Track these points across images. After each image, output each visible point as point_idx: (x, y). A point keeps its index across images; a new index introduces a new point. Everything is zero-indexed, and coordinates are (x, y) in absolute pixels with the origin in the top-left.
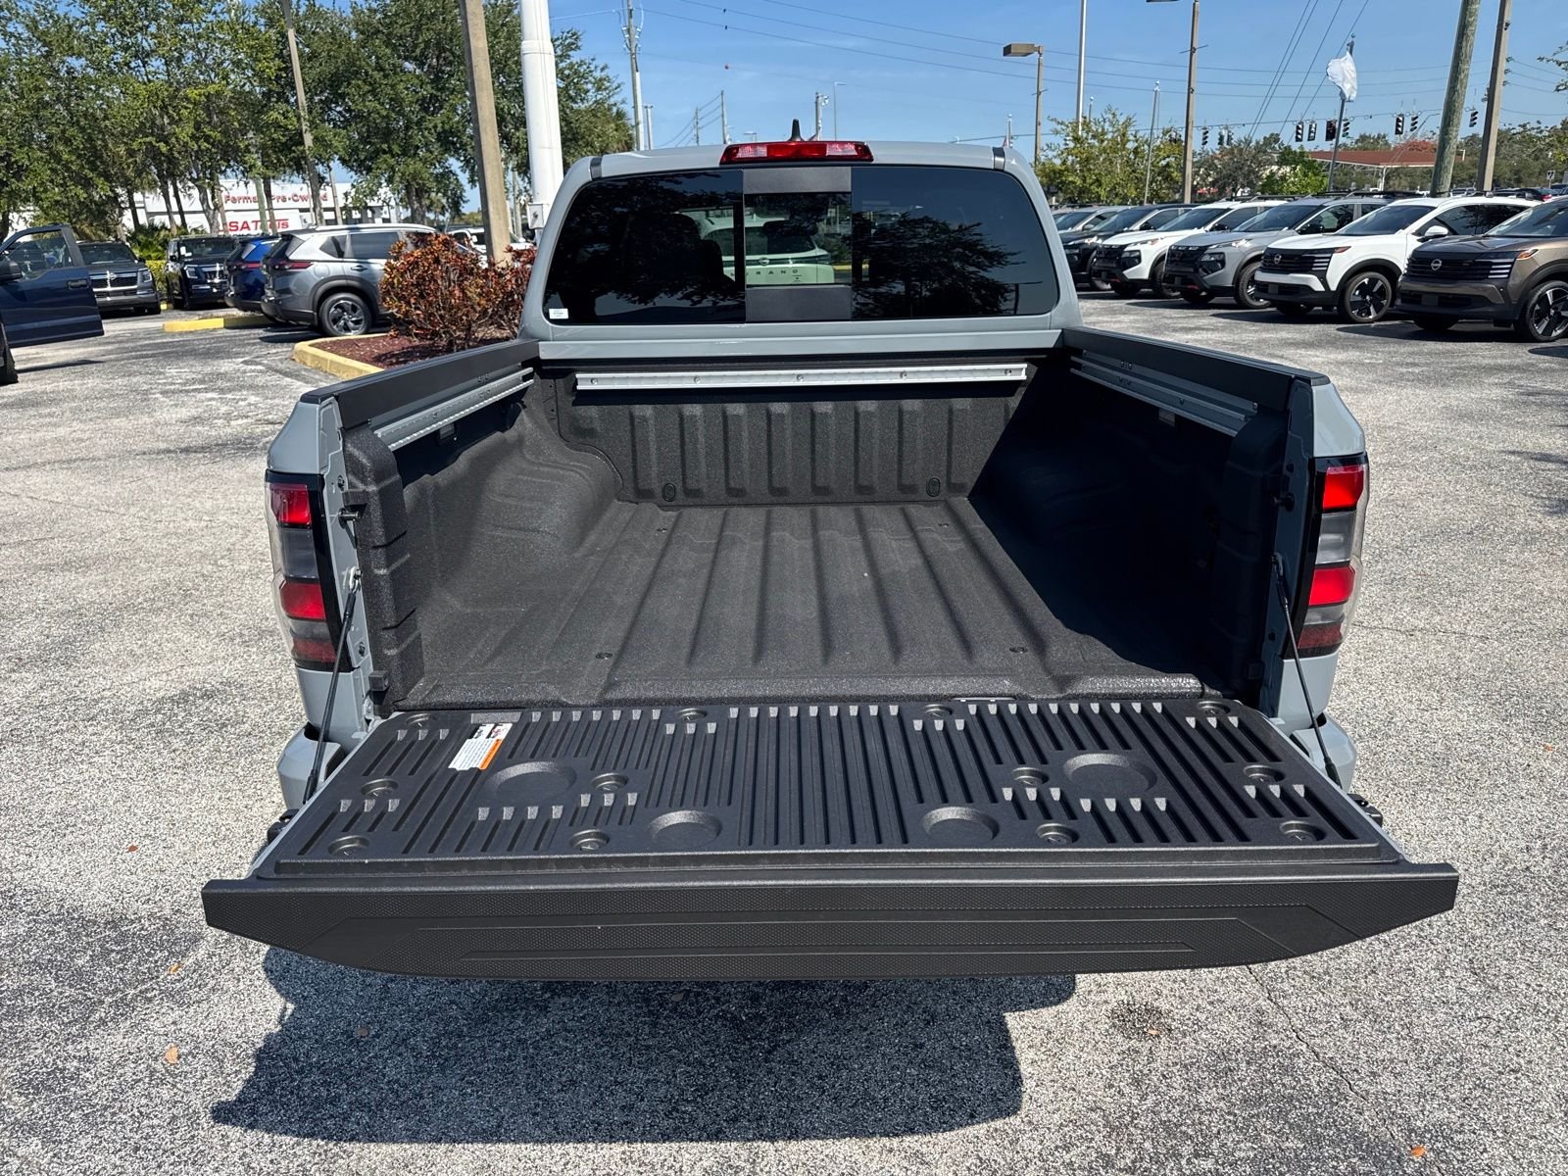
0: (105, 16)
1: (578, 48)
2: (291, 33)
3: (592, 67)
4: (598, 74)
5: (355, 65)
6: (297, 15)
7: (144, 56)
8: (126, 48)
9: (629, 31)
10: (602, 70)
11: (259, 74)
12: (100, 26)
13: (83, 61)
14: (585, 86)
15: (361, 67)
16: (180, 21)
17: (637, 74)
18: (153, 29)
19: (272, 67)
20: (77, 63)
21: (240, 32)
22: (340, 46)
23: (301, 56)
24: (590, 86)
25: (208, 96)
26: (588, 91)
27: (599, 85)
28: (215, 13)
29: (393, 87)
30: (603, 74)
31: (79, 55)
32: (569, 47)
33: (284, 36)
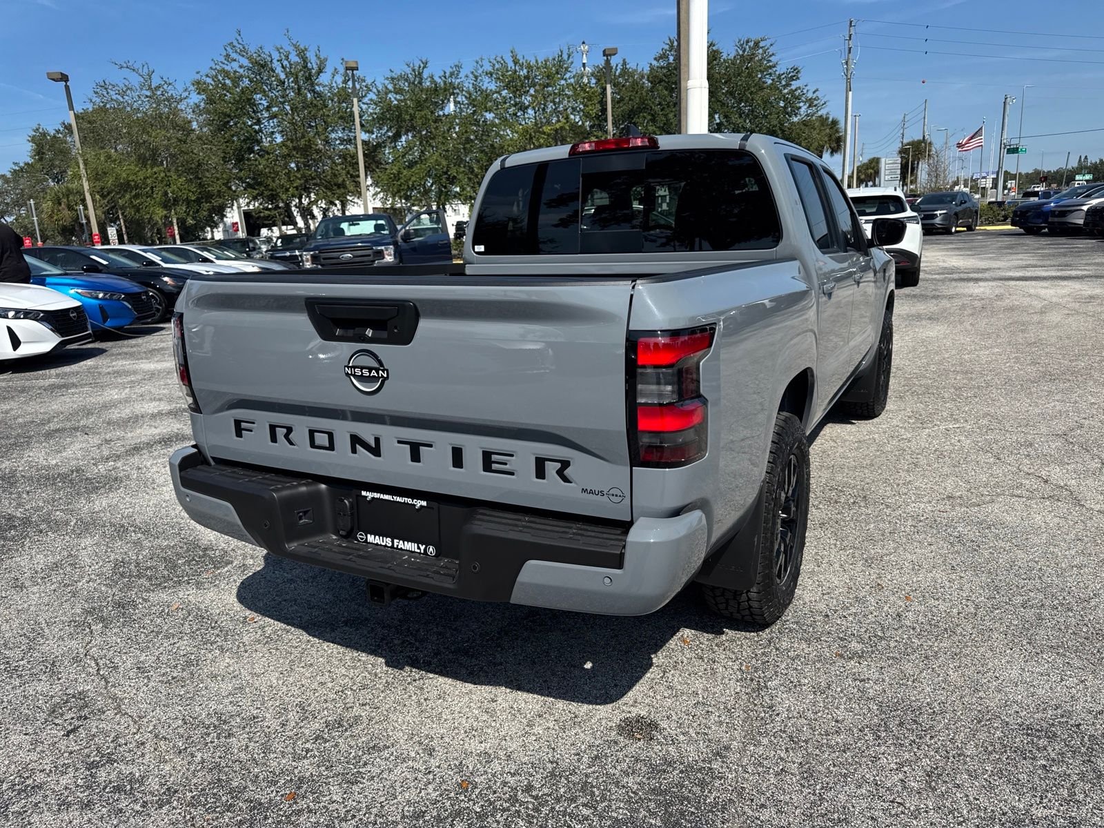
0: (507, 87)
1: (798, 78)
2: (608, 87)
3: (805, 91)
4: (810, 95)
5: (644, 103)
6: (615, 75)
7: (524, 109)
8: (515, 105)
9: (847, 63)
10: (814, 92)
11: (587, 116)
12: (504, 93)
13: (492, 115)
14: (798, 105)
15: (647, 105)
16: (548, 85)
17: (850, 93)
18: (532, 91)
19: (595, 109)
20: (489, 116)
21: (580, 88)
22: (637, 93)
23: (612, 101)
24: (802, 104)
25: (556, 130)
26: (800, 108)
27: (811, 103)
28: (565, 79)
29: (666, 116)
30: (815, 96)
31: (490, 111)
32: (792, 79)
33: (605, 89)
